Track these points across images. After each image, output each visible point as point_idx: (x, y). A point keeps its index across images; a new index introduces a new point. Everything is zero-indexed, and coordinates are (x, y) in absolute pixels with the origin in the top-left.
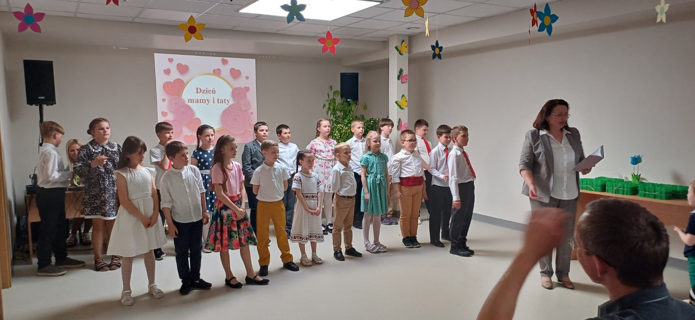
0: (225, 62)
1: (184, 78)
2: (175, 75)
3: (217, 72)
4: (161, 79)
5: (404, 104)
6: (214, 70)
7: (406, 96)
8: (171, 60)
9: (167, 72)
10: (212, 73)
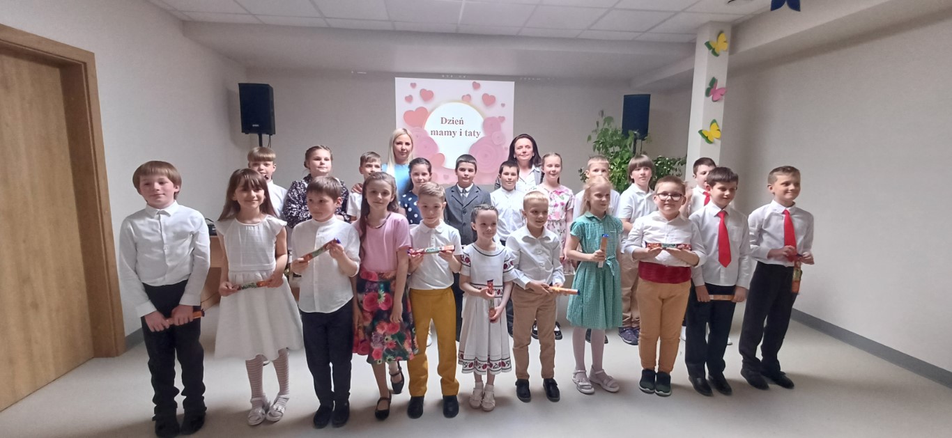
0: (476, 86)
1: (428, 106)
2: (418, 103)
3: (467, 99)
4: (401, 107)
5: (714, 134)
6: (463, 97)
7: (720, 122)
8: (413, 85)
9: (409, 99)
10: (460, 98)
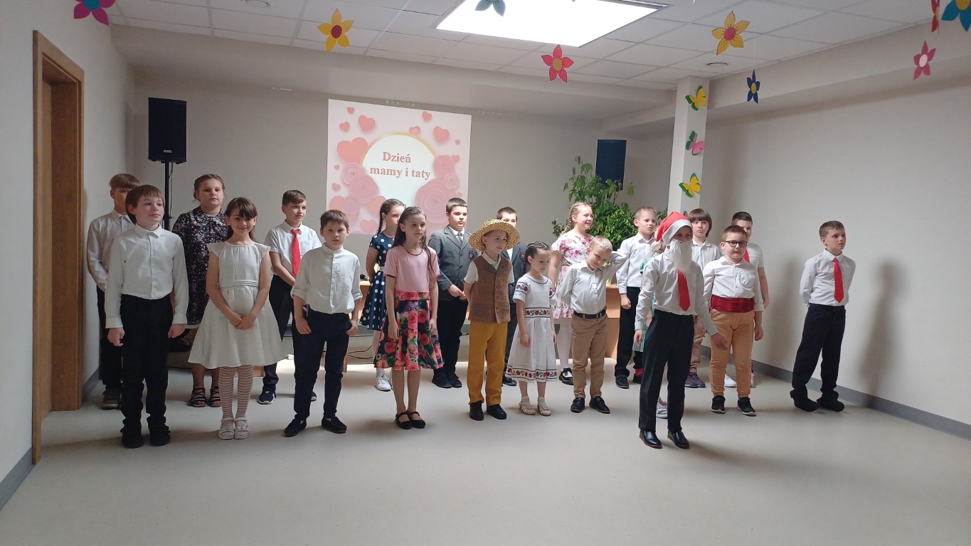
0: (427, 118)
1: (368, 138)
2: (355, 133)
3: (415, 131)
4: (335, 137)
5: (694, 188)
6: (411, 129)
7: (699, 176)
8: (351, 110)
9: (345, 127)
